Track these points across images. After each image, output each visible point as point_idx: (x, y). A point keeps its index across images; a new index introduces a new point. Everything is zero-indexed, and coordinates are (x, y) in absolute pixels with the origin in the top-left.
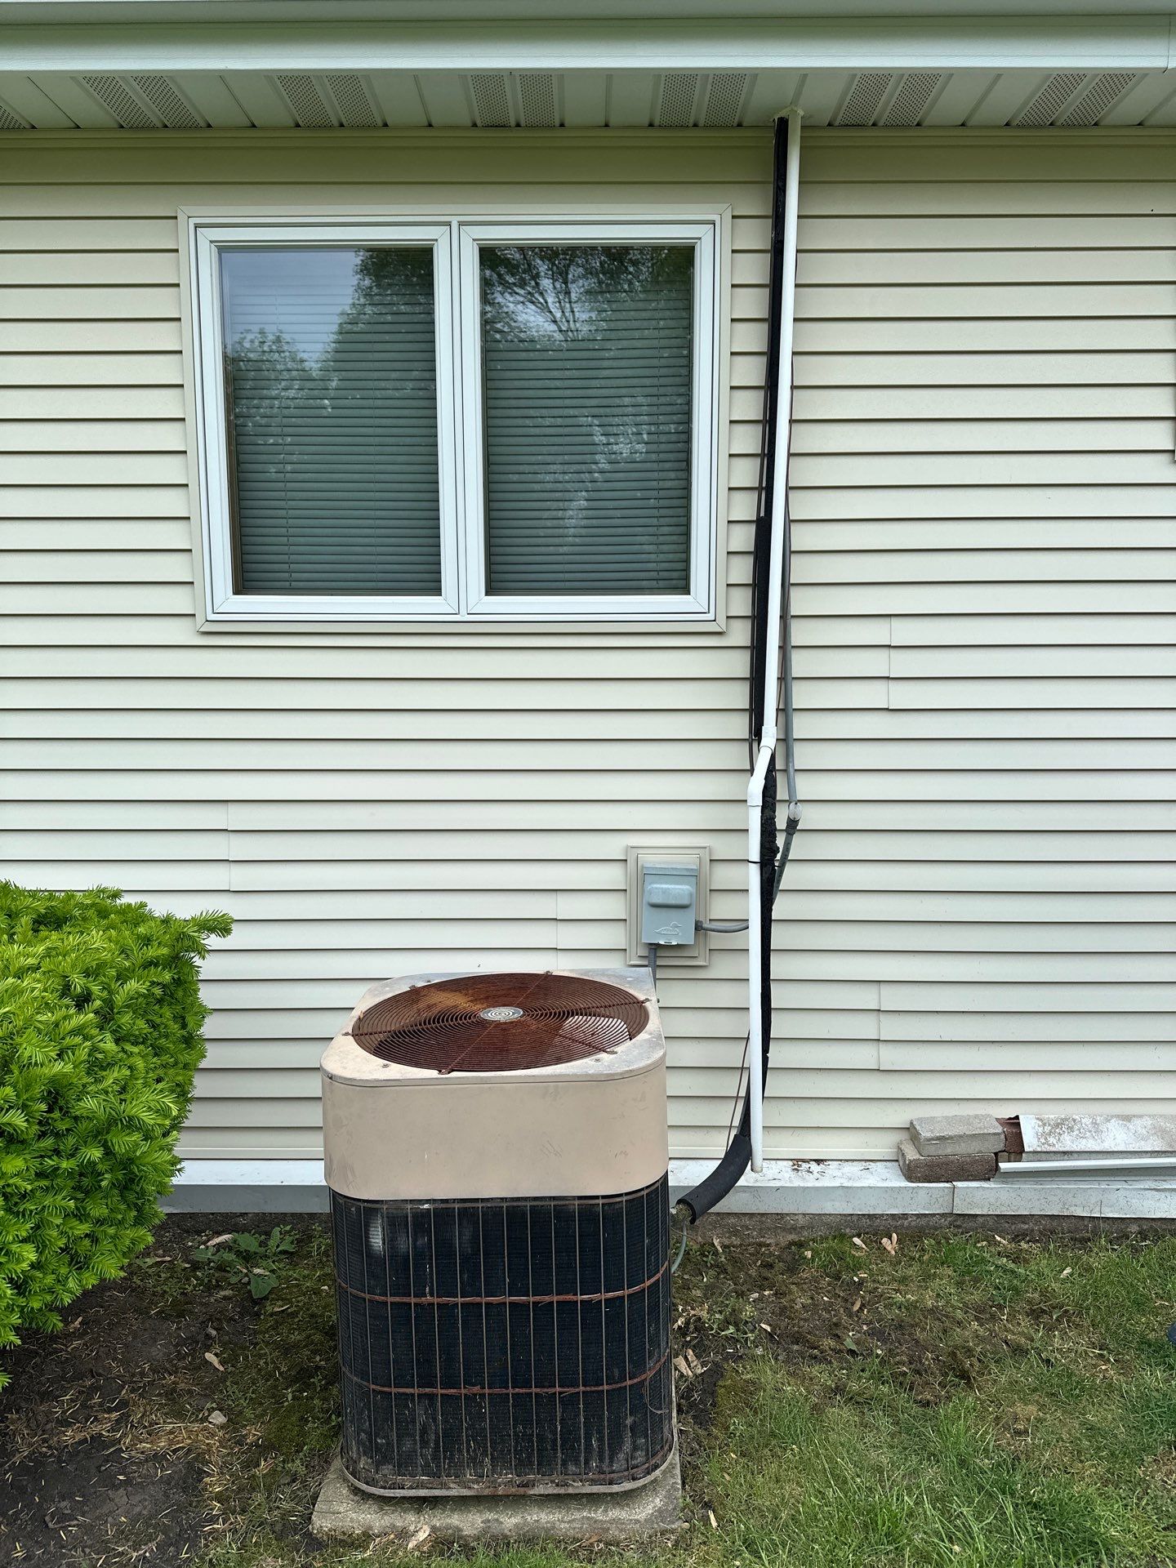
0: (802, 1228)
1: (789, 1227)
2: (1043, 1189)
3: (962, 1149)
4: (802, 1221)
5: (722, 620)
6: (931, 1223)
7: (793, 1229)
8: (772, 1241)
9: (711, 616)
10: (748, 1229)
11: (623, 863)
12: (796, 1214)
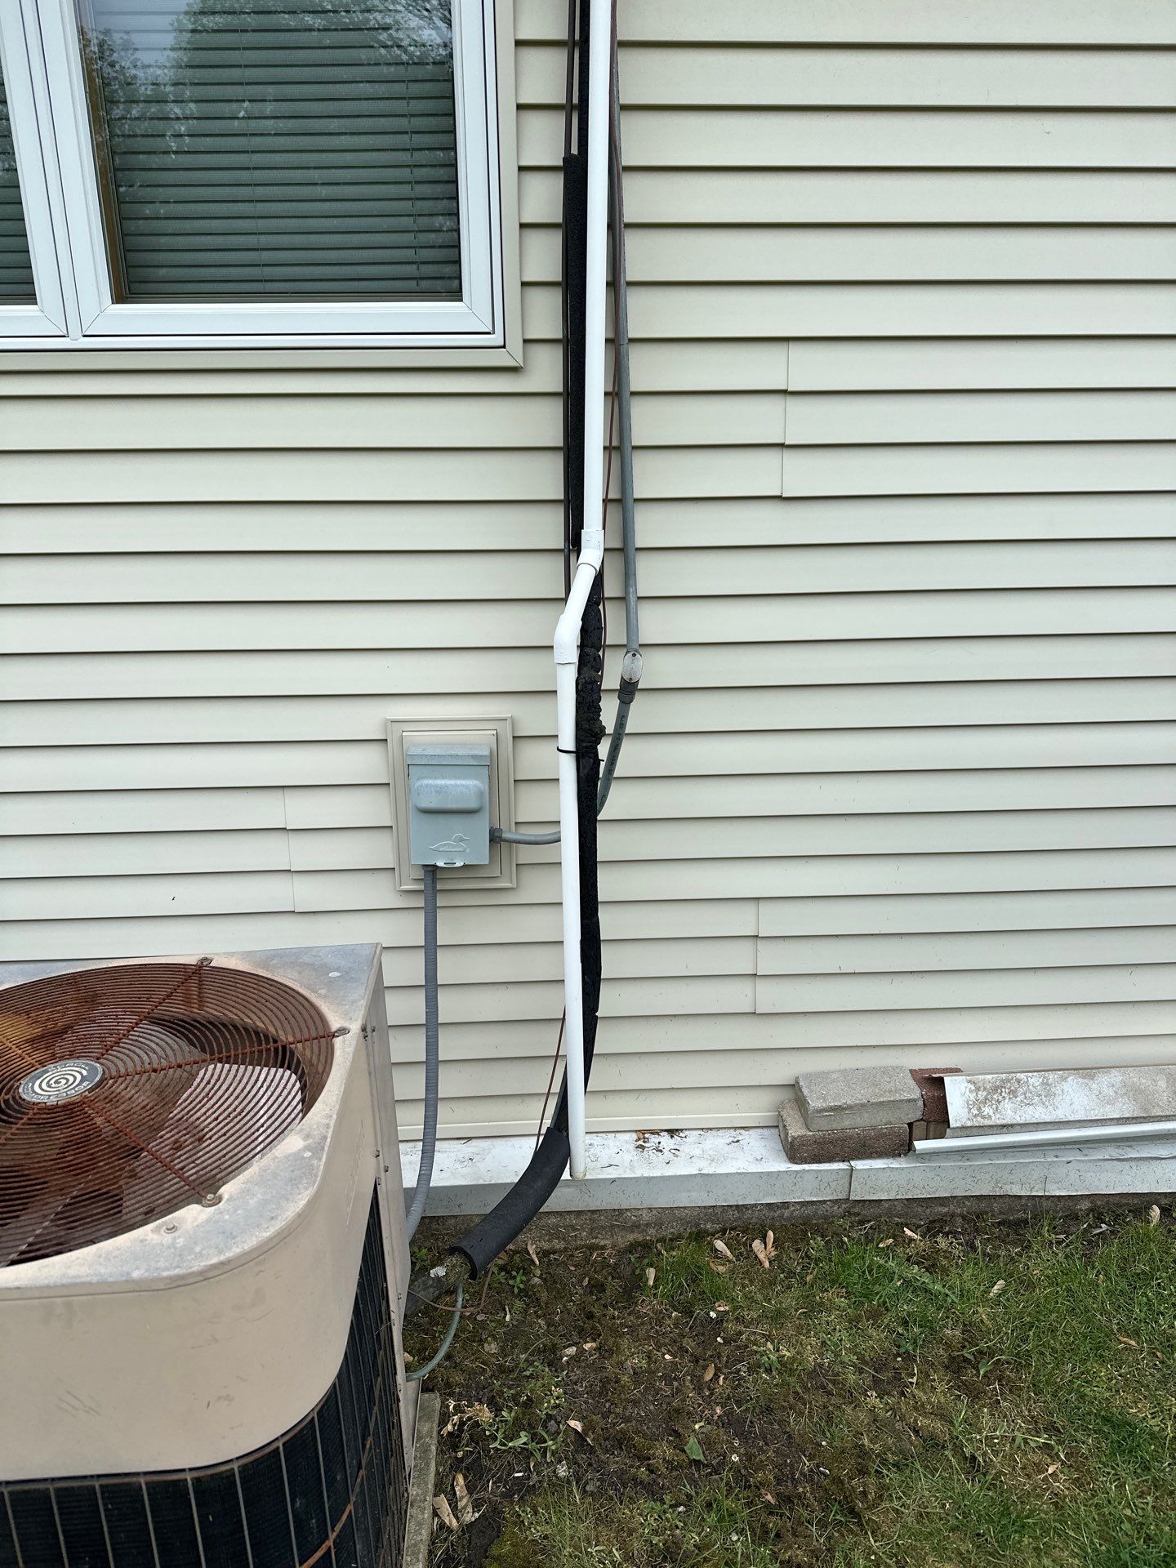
0: (647, 1225)
1: (629, 1224)
2: (971, 1166)
3: (864, 1121)
4: (646, 1217)
5: (516, 345)
6: (820, 1212)
7: (636, 1227)
8: (607, 1242)
9: (497, 340)
10: (575, 1230)
11: (382, 744)
12: (639, 1209)
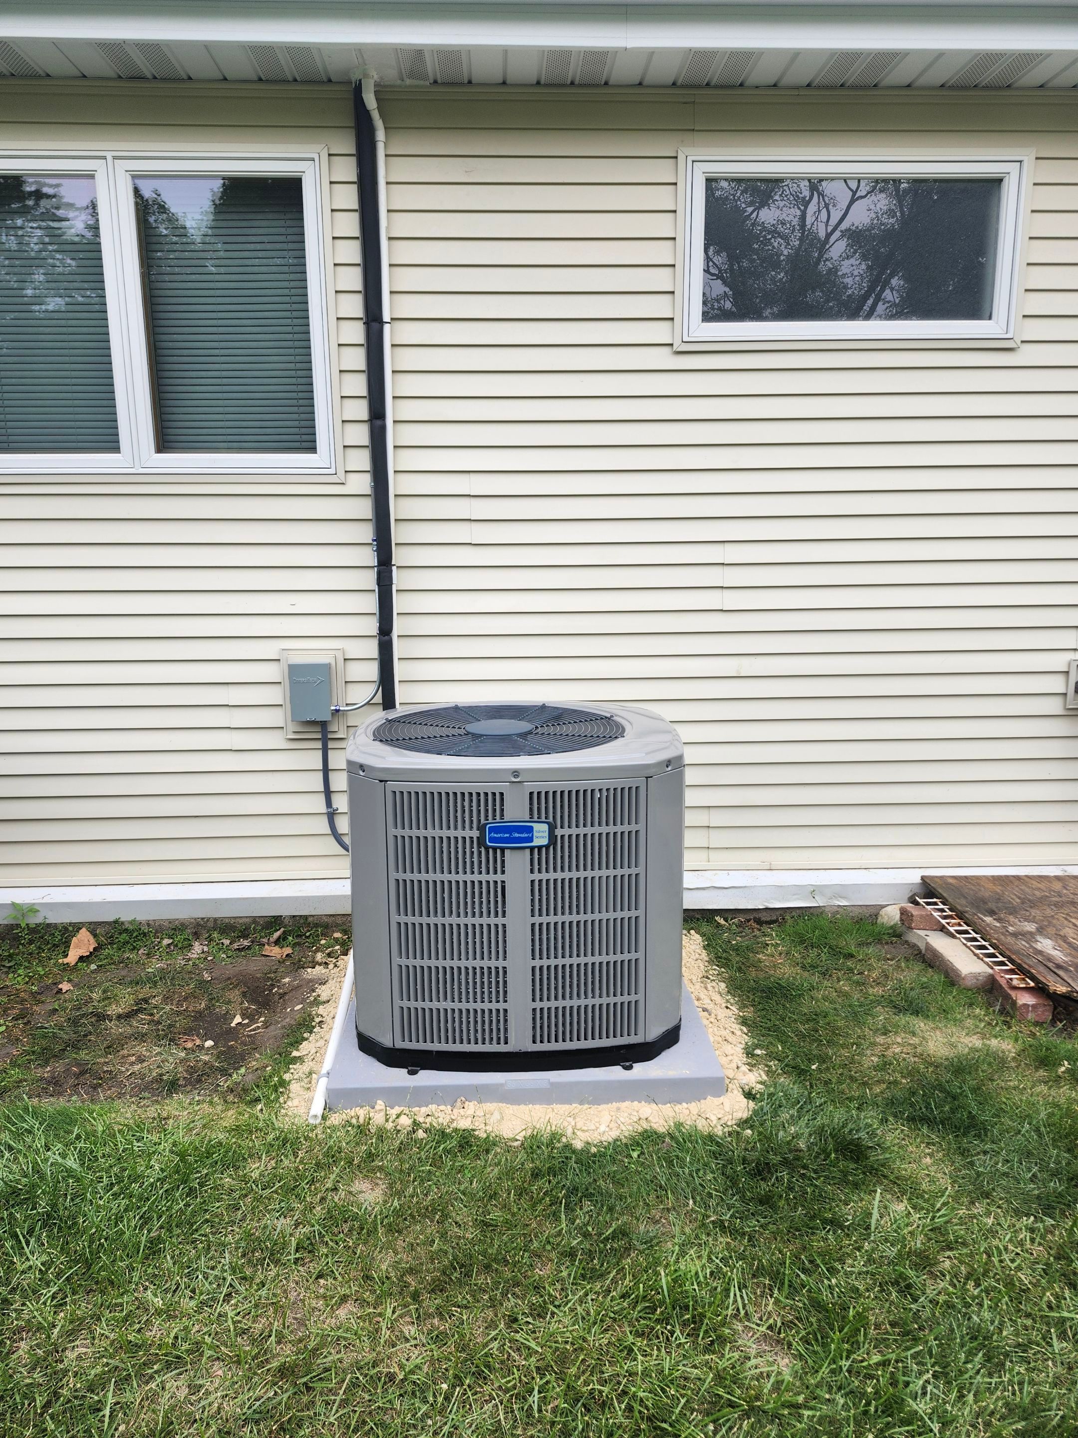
5: (341, 473)
9: (332, 471)
